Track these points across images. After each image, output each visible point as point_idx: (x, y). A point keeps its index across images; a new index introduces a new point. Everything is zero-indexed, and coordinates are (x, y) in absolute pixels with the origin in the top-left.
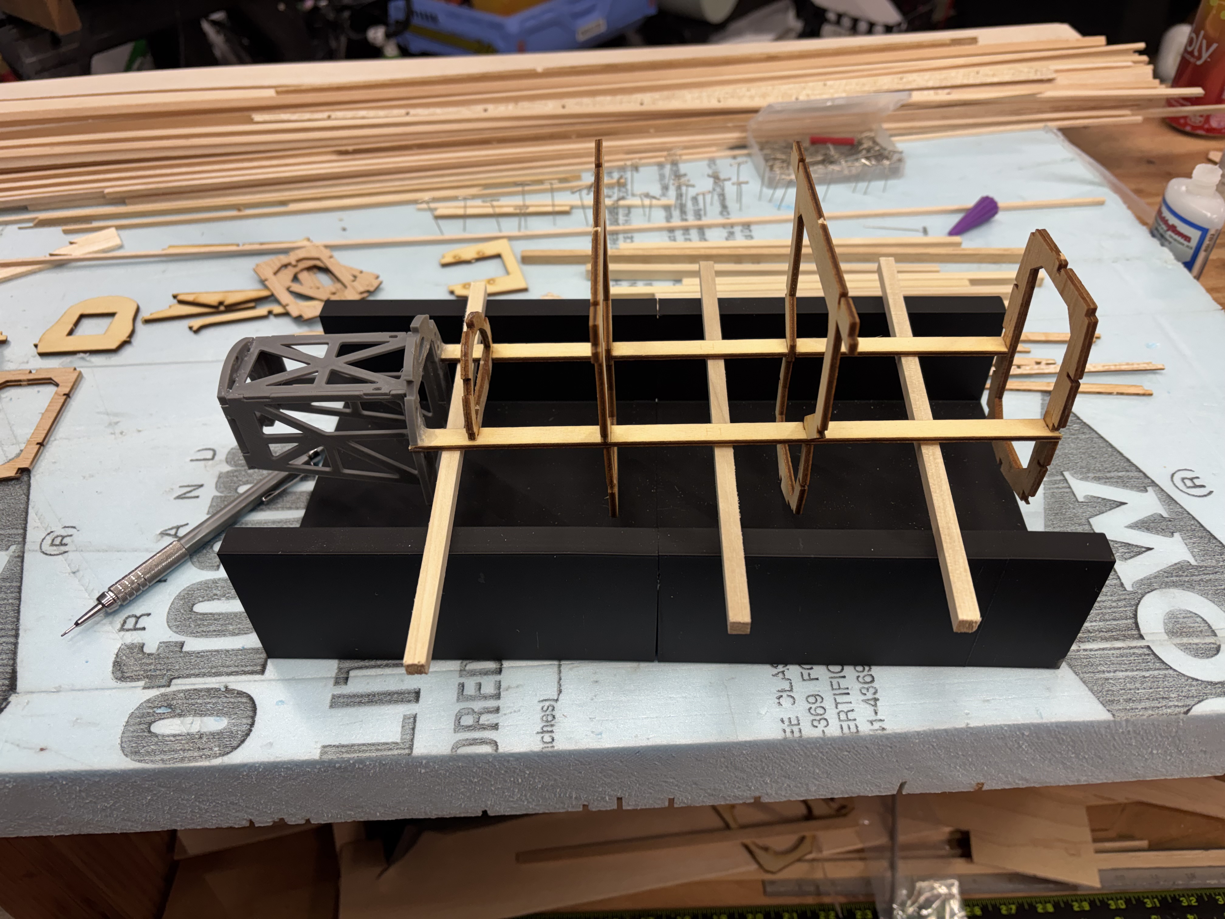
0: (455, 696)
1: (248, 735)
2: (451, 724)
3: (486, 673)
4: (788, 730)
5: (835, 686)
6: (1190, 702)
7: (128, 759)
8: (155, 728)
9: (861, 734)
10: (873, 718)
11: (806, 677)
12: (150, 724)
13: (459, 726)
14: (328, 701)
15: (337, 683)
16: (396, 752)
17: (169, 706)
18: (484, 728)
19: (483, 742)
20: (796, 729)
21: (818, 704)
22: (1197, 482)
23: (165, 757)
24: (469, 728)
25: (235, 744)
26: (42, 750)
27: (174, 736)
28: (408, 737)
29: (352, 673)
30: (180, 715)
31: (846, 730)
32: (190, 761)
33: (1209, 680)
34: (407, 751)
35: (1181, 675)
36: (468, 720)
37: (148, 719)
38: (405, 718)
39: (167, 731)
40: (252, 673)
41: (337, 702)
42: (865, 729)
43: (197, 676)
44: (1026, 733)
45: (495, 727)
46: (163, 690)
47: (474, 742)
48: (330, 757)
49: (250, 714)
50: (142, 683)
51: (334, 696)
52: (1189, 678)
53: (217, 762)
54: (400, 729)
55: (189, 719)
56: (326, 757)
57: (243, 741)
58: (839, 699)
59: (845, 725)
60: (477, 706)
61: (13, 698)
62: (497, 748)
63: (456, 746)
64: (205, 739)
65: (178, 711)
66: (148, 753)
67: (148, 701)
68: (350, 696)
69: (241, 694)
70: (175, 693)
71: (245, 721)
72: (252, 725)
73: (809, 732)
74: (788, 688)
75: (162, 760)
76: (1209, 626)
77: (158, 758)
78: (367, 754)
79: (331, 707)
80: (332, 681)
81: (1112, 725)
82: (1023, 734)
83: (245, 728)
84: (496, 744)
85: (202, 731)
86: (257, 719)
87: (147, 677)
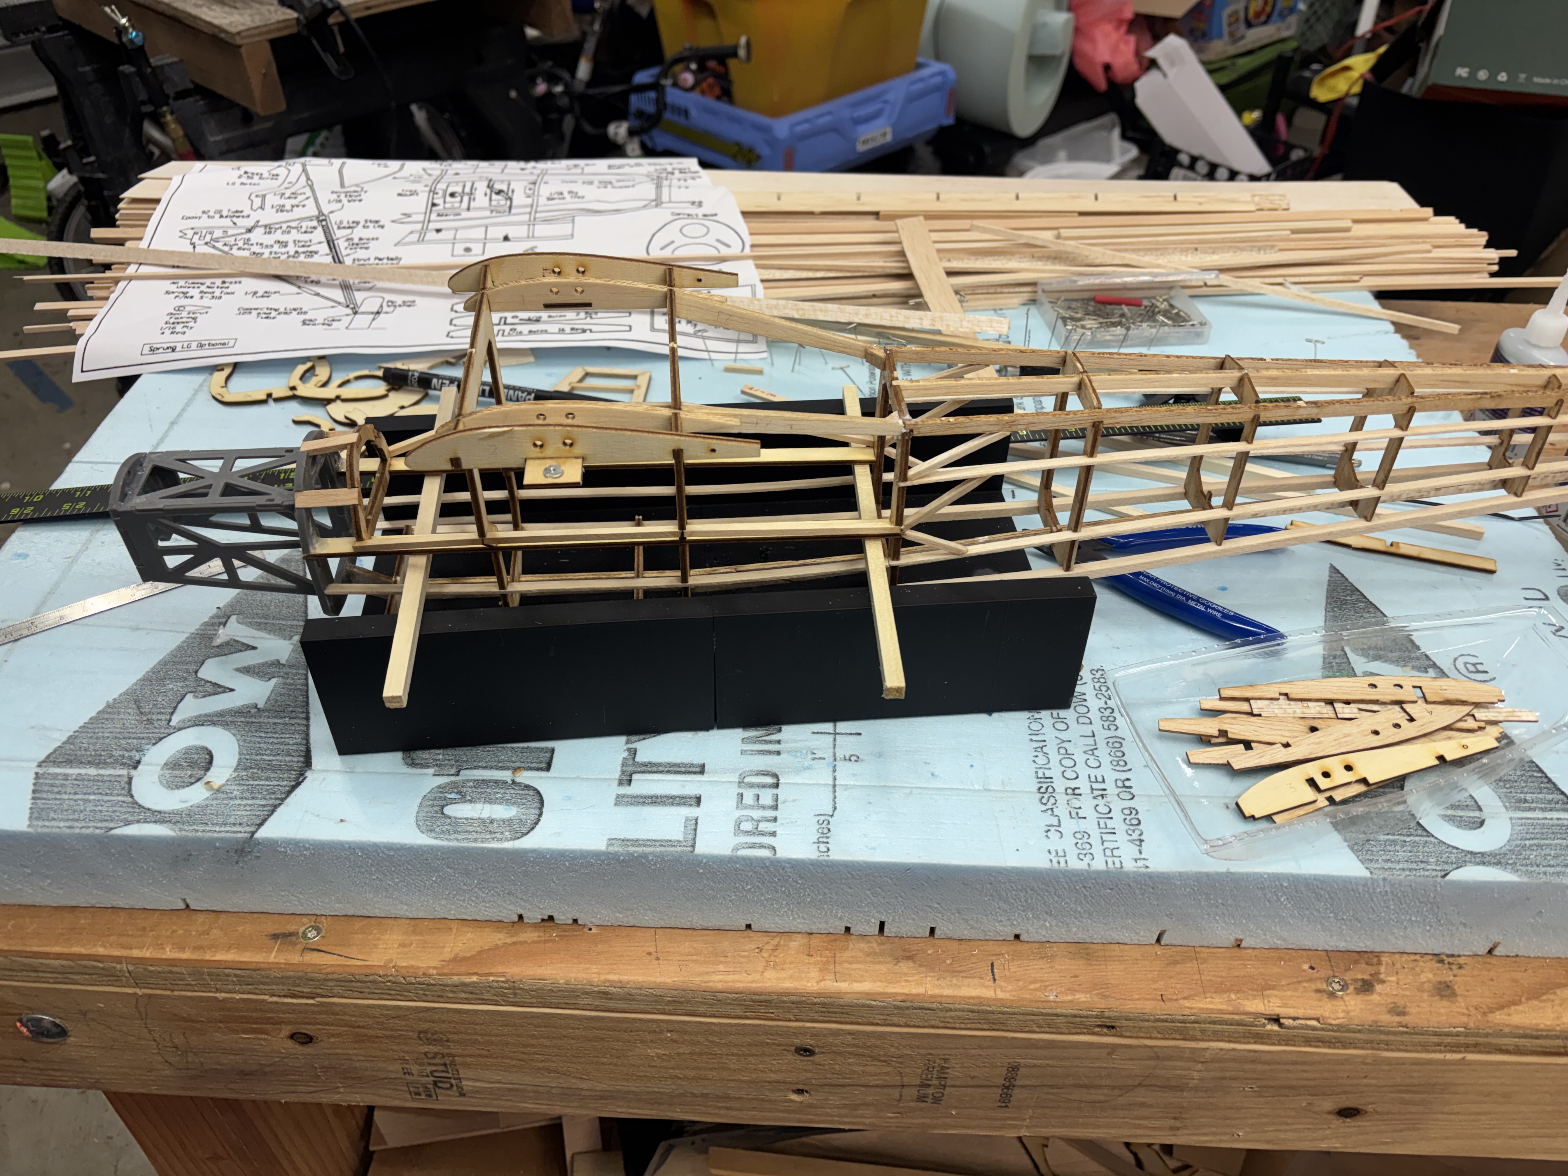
0: (735, 805)
1: (537, 823)
2: (731, 827)
3: (764, 786)
4: (1055, 860)
5: (1102, 825)
6: (1446, 867)
7: (424, 836)
8: (448, 810)
9: (1125, 869)
10: (1139, 856)
11: (1074, 815)
12: (443, 807)
13: (738, 830)
14: (613, 801)
15: (621, 783)
16: (679, 849)
17: (459, 793)
18: (762, 834)
19: (762, 846)
20: (1062, 860)
21: (1085, 840)
22: (1480, 668)
23: (460, 837)
24: (747, 833)
25: (525, 830)
26: (342, 821)
27: (467, 819)
28: (691, 837)
29: (635, 777)
30: (471, 802)
31: (1110, 865)
32: (482, 842)
33: (1470, 849)
34: (690, 849)
35: (1441, 842)
36: (747, 826)
37: (441, 803)
38: (687, 819)
39: (459, 814)
40: (538, 769)
41: (620, 801)
42: (1129, 866)
43: (485, 768)
44: (1285, 884)
45: (774, 834)
46: (453, 778)
47: (753, 846)
48: (616, 849)
49: (538, 805)
50: (431, 771)
51: (618, 796)
52: (1449, 846)
53: (509, 845)
54: (682, 829)
55: (479, 806)
56: (611, 849)
57: (533, 828)
58: (1105, 837)
59: (1110, 861)
60: (757, 814)
61: (308, 774)
62: (775, 854)
63: (736, 849)
64: (495, 825)
65: (468, 798)
66: (443, 832)
67: (439, 787)
68: (633, 797)
69: (528, 787)
70: (464, 782)
71: (533, 811)
72: (540, 815)
73: (1075, 864)
74: (1056, 823)
75: (457, 839)
76: (1476, 801)
77: (452, 837)
78: (651, 849)
79: (616, 804)
80: (616, 782)
81: (1369, 883)
82: (1282, 885)
83: (534, 817)
84: (774, 849)
85: (493, 817)
86: (544, 810)
87: (437, 765)
